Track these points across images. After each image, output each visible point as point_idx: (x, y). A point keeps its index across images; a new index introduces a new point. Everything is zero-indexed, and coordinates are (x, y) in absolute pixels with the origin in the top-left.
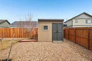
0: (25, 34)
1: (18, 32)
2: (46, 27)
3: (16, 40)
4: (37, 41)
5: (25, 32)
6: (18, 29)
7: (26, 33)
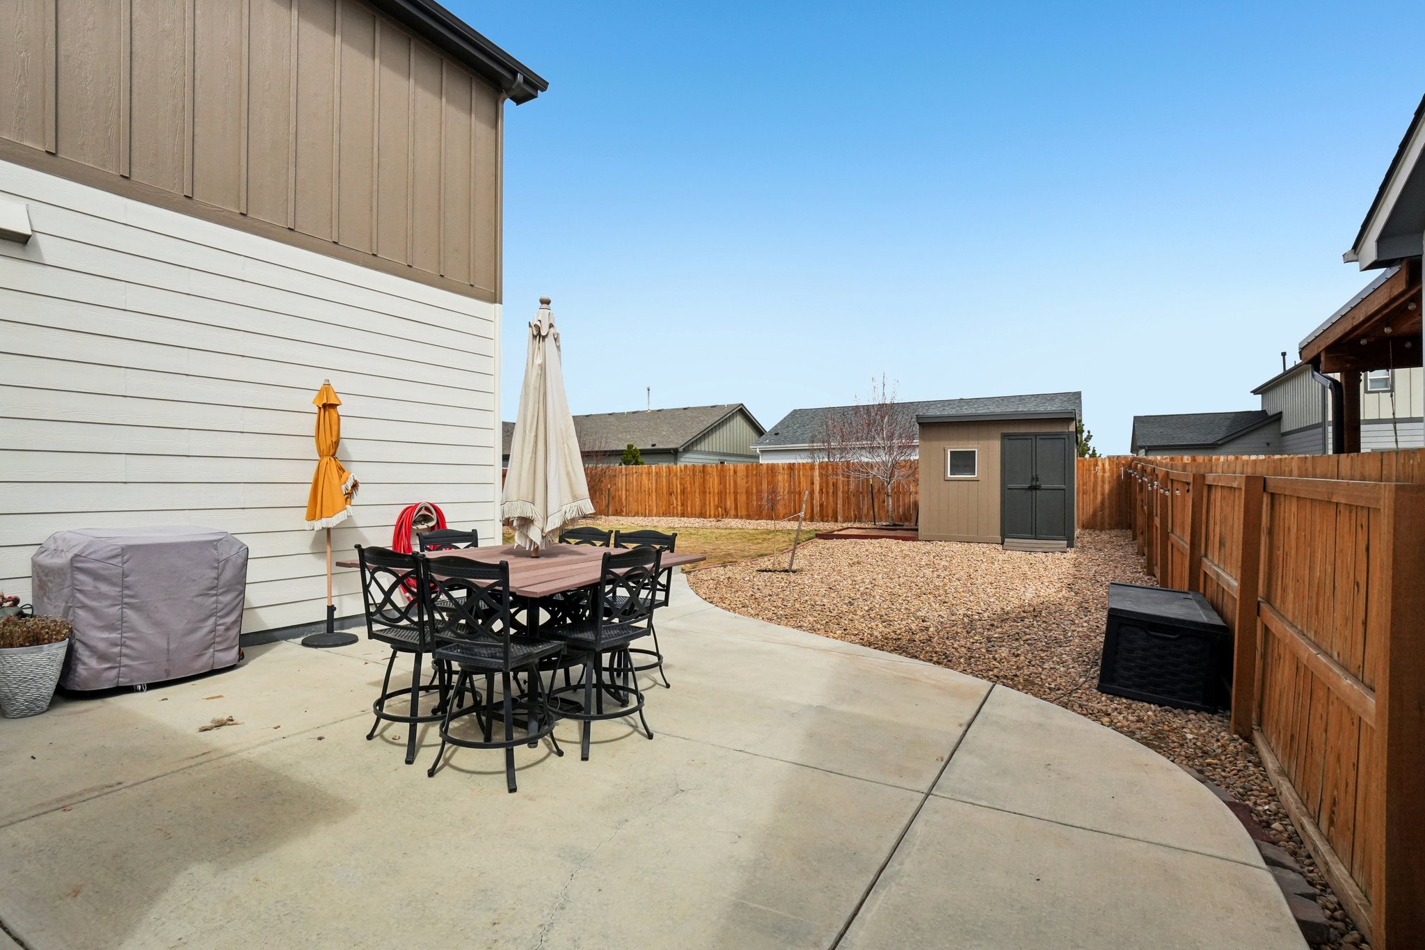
0: (853, 499)
1: (817, 488)
2: (963, 462)
3: (810, 532)
4: (915, 539)
5: (852, 487)
6: (817, 473)
7: (858, 493)
